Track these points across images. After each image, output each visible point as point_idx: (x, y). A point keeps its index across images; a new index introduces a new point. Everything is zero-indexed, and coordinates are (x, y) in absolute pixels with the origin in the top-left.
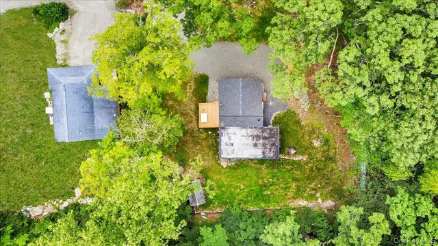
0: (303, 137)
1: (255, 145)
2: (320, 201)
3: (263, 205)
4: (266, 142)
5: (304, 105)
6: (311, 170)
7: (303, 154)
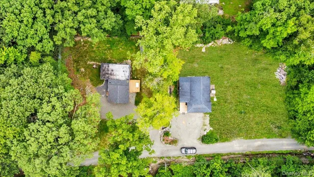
0: (89, 73)
1: (112, 71)
2: (82, 40)
3: (111, 39)
4: (107, 72)
5: (88, 89)
6: (86, 56)
7: (90, 65)
